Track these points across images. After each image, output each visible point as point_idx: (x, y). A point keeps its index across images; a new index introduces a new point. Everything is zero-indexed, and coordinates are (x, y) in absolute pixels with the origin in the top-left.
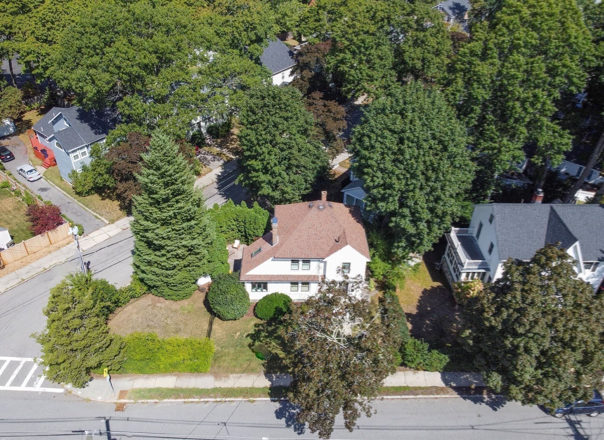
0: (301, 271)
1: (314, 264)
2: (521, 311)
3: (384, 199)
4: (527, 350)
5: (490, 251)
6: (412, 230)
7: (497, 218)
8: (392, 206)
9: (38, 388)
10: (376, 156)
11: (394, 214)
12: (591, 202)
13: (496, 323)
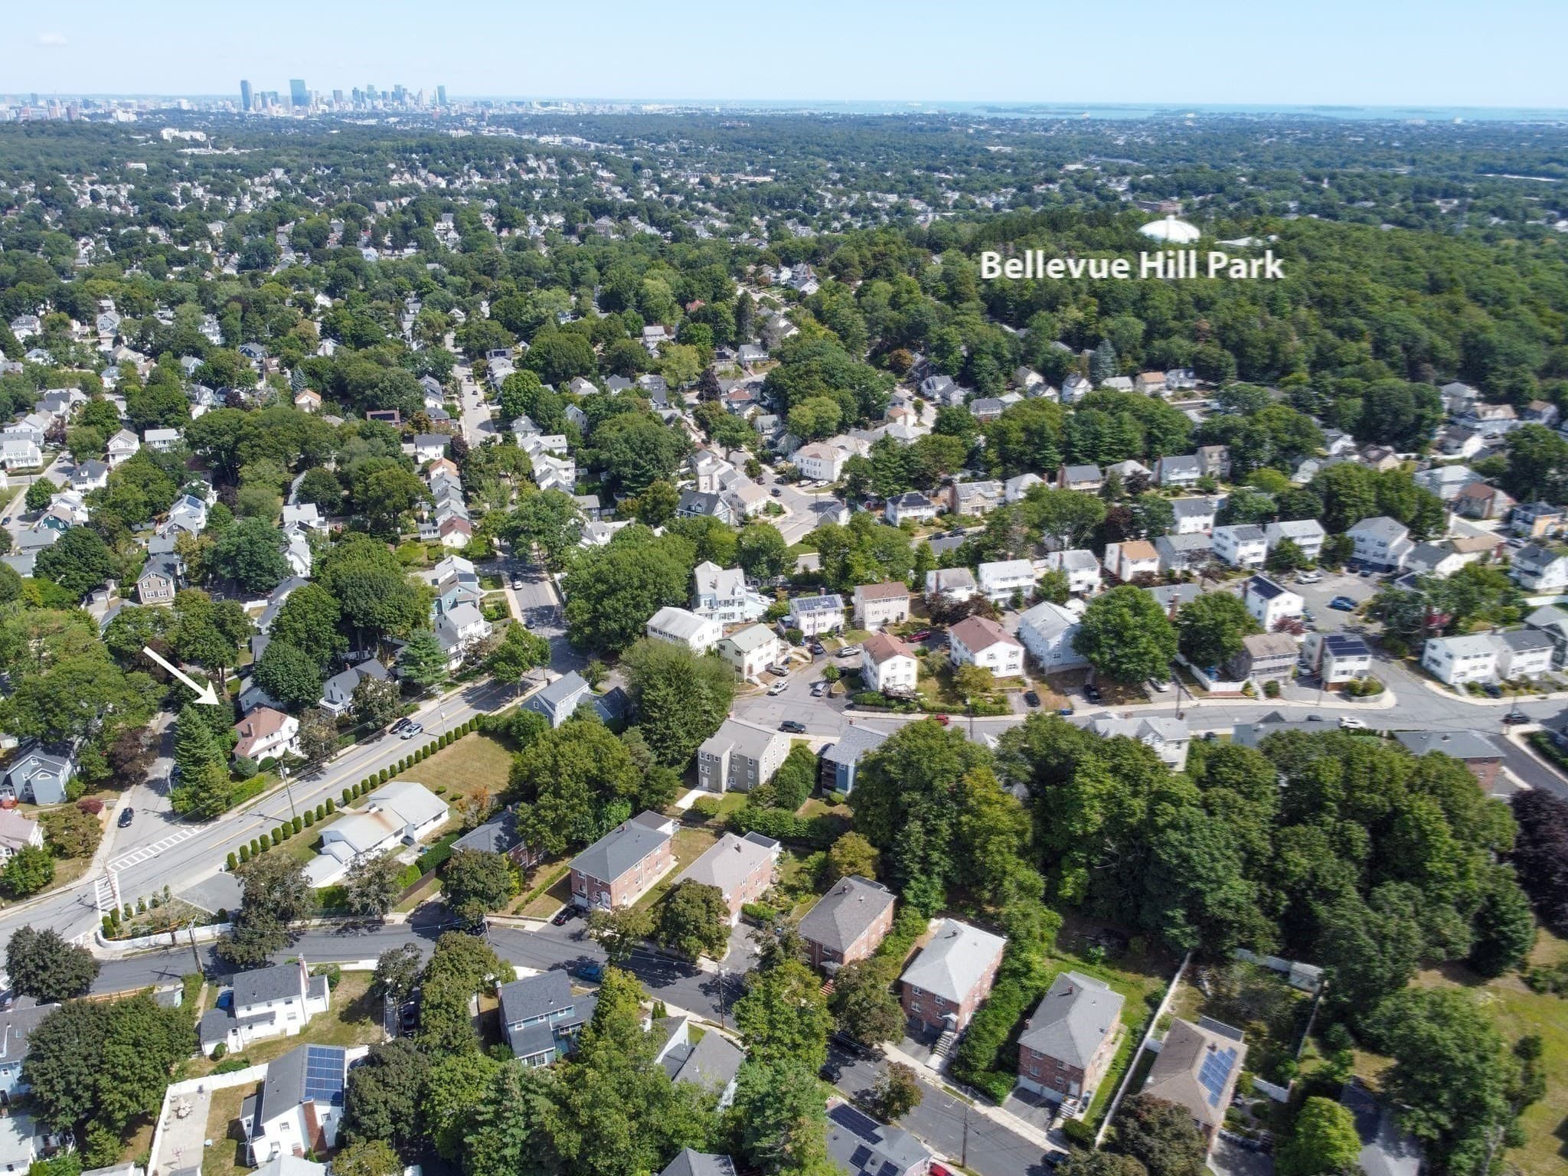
1: (276, 735)
5: (342, 698)
7: (338, 682)
9: (198, 832)
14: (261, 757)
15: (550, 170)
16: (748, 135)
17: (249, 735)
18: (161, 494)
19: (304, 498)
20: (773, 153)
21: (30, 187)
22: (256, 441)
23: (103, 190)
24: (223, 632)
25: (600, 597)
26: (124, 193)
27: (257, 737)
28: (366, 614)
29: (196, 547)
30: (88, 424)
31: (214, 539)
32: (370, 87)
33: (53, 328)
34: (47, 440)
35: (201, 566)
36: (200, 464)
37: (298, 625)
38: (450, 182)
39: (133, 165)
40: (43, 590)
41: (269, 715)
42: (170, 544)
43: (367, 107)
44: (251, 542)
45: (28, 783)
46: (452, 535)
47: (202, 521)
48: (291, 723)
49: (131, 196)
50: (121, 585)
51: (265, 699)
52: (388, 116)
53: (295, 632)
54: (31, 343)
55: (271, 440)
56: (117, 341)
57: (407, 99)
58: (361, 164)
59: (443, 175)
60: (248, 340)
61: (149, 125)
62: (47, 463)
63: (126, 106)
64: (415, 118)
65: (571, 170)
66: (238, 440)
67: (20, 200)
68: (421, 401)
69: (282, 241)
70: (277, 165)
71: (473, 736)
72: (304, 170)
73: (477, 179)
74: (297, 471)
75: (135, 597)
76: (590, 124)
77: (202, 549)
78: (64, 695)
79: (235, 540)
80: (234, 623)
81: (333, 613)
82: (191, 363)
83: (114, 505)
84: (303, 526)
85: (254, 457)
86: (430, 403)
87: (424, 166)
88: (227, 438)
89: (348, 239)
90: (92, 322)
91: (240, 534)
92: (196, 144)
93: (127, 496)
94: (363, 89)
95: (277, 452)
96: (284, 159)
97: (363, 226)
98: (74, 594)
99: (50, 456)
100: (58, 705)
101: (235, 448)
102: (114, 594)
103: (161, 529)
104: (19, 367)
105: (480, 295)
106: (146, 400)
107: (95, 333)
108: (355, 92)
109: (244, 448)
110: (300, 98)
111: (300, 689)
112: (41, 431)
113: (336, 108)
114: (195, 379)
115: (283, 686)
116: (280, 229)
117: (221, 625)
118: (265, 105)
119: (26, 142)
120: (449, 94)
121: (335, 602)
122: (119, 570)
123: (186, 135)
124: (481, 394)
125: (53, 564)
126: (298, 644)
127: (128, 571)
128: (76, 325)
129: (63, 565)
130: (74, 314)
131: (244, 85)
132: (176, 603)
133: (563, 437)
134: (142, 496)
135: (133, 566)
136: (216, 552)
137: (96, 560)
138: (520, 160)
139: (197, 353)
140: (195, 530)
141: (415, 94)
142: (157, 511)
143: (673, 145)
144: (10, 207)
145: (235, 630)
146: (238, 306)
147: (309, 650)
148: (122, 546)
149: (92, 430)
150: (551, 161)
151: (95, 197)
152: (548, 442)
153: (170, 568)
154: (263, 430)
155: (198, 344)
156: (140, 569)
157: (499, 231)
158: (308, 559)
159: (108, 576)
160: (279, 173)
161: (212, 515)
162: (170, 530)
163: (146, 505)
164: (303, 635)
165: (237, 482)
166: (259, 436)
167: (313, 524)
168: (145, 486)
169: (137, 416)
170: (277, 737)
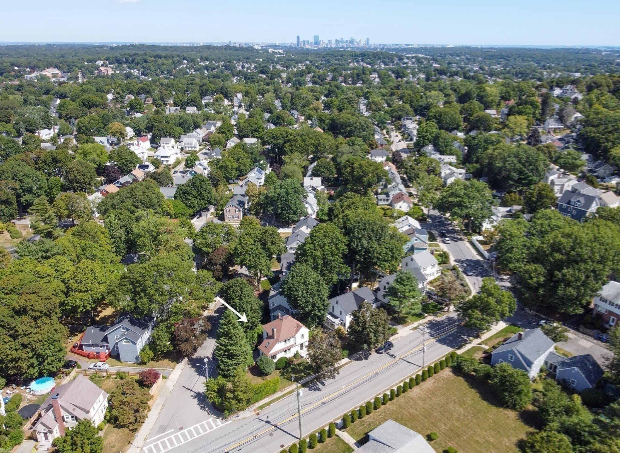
0: (288, 344)
1: (292, 340)
2: (365, 322)
3: (307, 307)
4: (371, 331)
5: (341, 314)
6: (319, 314)
7: (340, 302)
8: (310, 308)
9: (221, 425)
10: (300, 293)
11: (312, 311)
12: (360, 286)
13: (360, 328)
14: (279, 356)
15: (413, 63)
16: (497, 54)
17: (272, 337)
18: (245, 165)
19: (315, 174)
20: (508, 60)
21: (222, 63)
22: (293, 143)
23: (246, 65)
24: (264, 249)
25: (559, 265)
26: (253, 66)
27: (278, 341)
28: (367, 251)
29: (257, 192)
30: (219, 133)
31: (267, 189)
32: (342, 39)
33: (217, 101)
34: (203, 140)
35: (258, 204)
36: (266, 153)
37: (318, 253)
38: (372, 66)
39: (257, 59)
40: (175, 206)
41: (289, 322)
42: (243, 191)
43: (340, 45)
44: (287, 193)
45: (117, 344)
46: (401, 204)
47: (262, 181)
48: (304, 331)
49: (255, 67)
50: (216, 210)
51: (287, 305)
52: (347, 48)
53: (315, 258)
54: (207, 105)
55: (302, 143)
56: (240, 106)
57: (355, 43)
58: (339, 60)
59: (369, 64)
60: (292, 109)
61: (265, 49)
62: (200, 150)
63: (258, 45)
64: (358, 49)
65: (422, 63)
66: (285, 142)
67: (218, 67)
68: (373, 135)
69: (308, 79)
70: (308, 60)
71: (447, 373)
72: (317, 61)
73: (383, 66)
74: (312, 161)
75: (221, 217)
76: (426, 50)
77: (260, 194)
78: (148, 283)
79: (278, 191)
80: (273, 243)
81: (343, 247)
82: (267, 115)
83: (221, 168)
84: (314, 189)
85: (292, 151)
86: (377, 137)
87: (362, 61)
88: (280, 141)
89: (334, 79)
90: (232, 101)
91: (281, 188)
92: (280, 54)
93: (228, 163)
94: (339, 39)
95: (304, 150)
96: (310, 58)
97: (341, 75)
98: (191, 211)
99: (201, 147)
100: (143, 290)
101: (283, 145)
102: (212, 214)
103: (241, 183)
104: (200, 112)
105: (394, 97)
106: (246, 124)
107: (232, 105)
108: (336, 40)
109: (287, 146)
110: (316, 43)
111: (314, 305)
112: (201, 136)
113: (329, 46)
114: (268, 121)
115: (301, 301)
116: (308, 75)
117: (264, 244)
118: (304, 45)
119: (224, 52)
120: (370, 43)
121: (344, 239)
122: (218, 201)
123: (277, 51)
124: (400, 137)
125: (184, 193)
126: (315, 268)
127: (221, 202)
128: (226, 101)
129: (188, 194)
130: (226, 97)
131: (298, 37)
132: (242, 223)
133: (454, 157)
134: (235, 165)
135: (224, 200)
136: (267, 197)
137: (205, 194)
138: (401, 59)
139: (271, 112)
140: (258, 185)
141: (358, 41)
142: (241, 174)
143: (464, 57)
144: (214, 69)
145: (273, 248)
146: (290, 95)
147: (322, 274)
148: (221, 188)
149: (220, 135)
150: (414, 60)
151: (243, 67)
152: (447, 158)
153: (241, 203)
154: (298, 138)
155: (272, 108)
156: (227, 202)
157: (397, 79)
158: (316, 208)
159: (210, 203)
160: (308, 62)
161: (268, 179)
162: (246, 183)
163: (237, 169)
164: (320, 262)
165: (282, 163)
166: (296, 141)
167: (319, 189)
168: (238, 160)
169: (241, 132)
170: (292, 341)
